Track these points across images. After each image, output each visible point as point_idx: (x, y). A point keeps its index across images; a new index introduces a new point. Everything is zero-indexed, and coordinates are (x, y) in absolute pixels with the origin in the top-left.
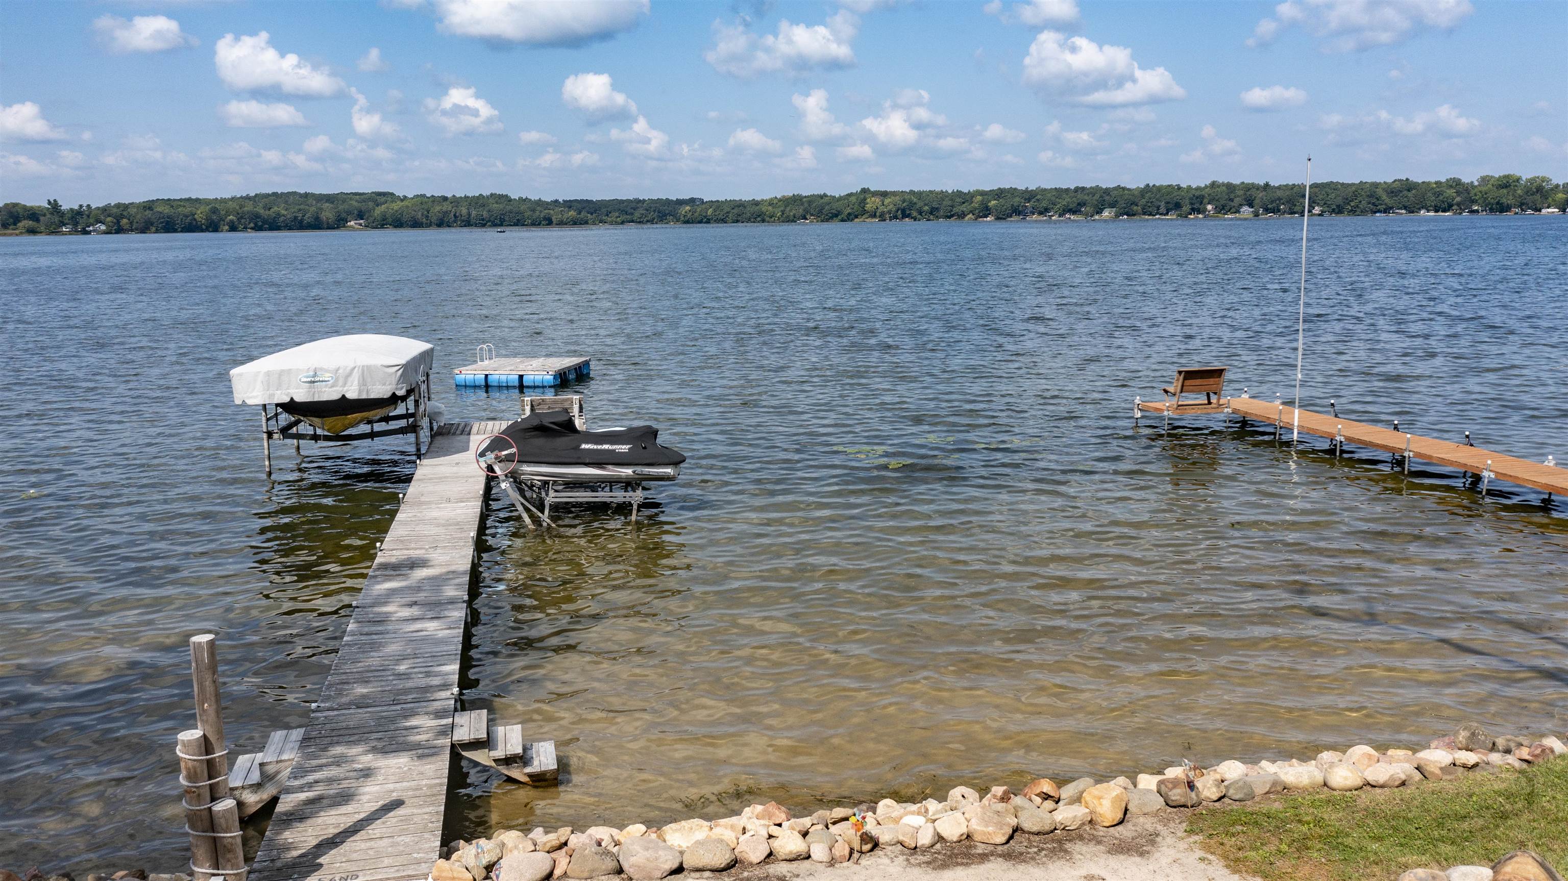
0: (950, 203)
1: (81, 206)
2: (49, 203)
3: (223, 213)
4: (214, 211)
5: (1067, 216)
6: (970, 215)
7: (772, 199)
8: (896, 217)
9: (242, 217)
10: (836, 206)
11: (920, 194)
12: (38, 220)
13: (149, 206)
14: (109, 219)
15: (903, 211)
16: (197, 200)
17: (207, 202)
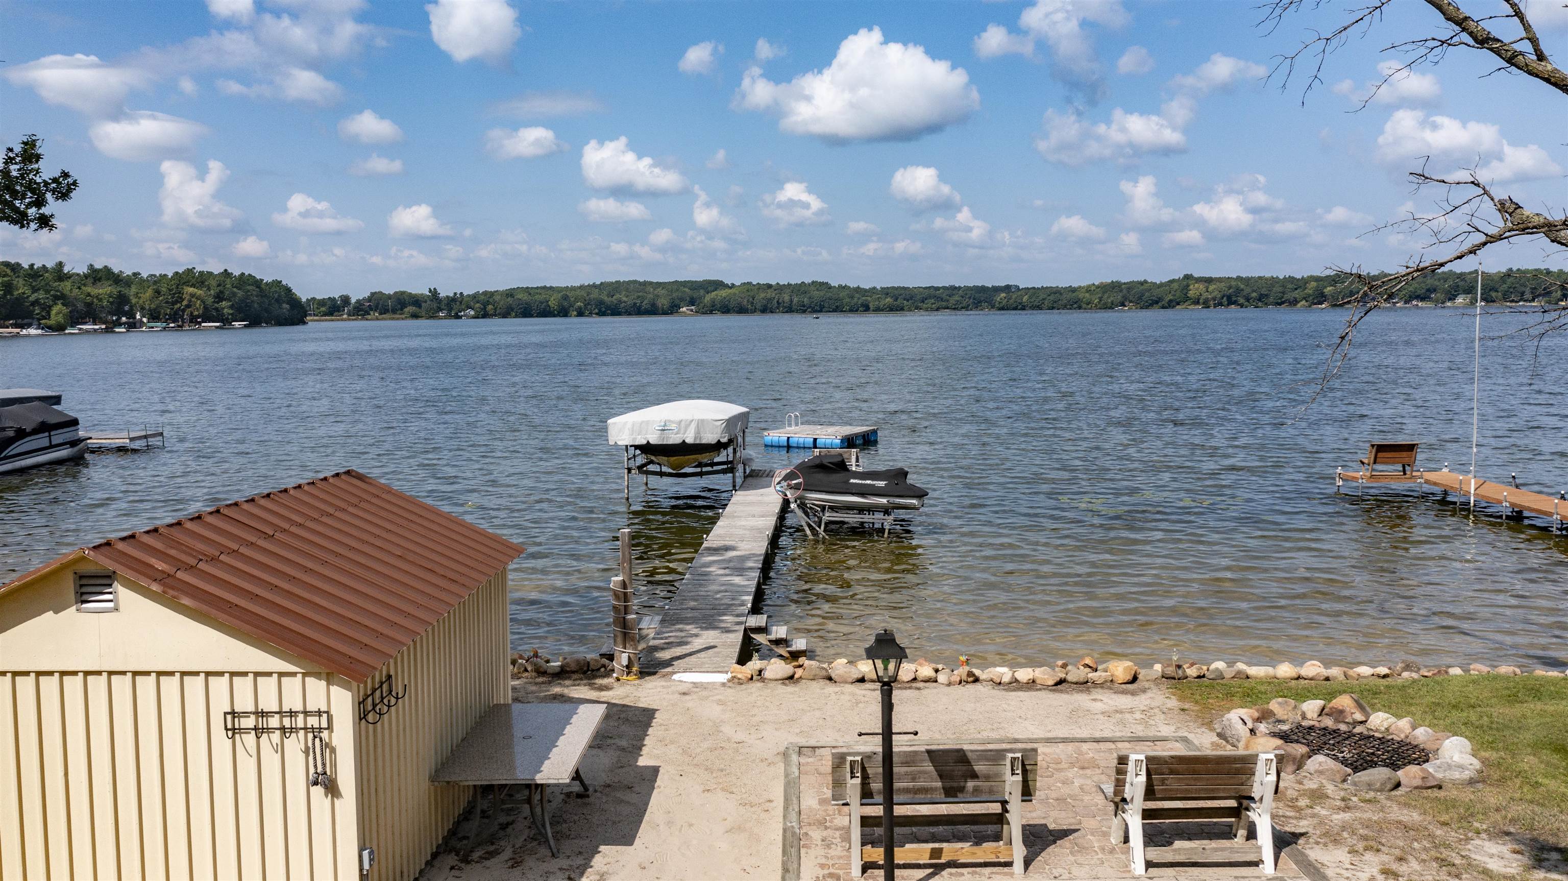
0: (1281, 289)
1: (455, 294)
2: (430, 291)
3: (572, 299)
4: (566, 298)
5: (1414, 303)
6: (1303, 302)
7: (1089, 286)
8: (1221, 304)
9: (589, 304)
10: (1156, 292)
11: (1247, 281)
12: (420, 307)
13: (510, 293)
14: (478, 305)
15: (1229, 298)
16: (551, 288)
17: (558, 290)
